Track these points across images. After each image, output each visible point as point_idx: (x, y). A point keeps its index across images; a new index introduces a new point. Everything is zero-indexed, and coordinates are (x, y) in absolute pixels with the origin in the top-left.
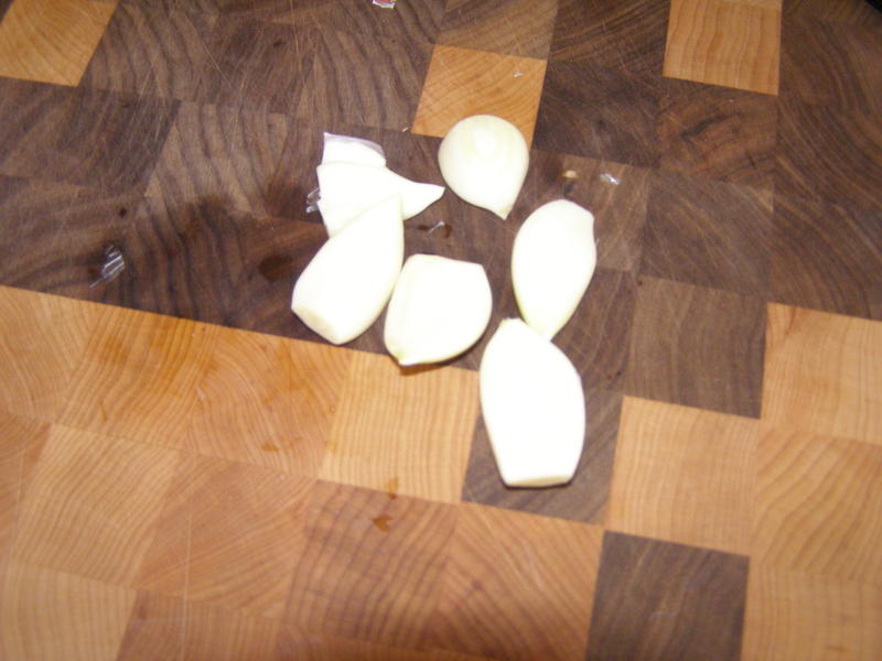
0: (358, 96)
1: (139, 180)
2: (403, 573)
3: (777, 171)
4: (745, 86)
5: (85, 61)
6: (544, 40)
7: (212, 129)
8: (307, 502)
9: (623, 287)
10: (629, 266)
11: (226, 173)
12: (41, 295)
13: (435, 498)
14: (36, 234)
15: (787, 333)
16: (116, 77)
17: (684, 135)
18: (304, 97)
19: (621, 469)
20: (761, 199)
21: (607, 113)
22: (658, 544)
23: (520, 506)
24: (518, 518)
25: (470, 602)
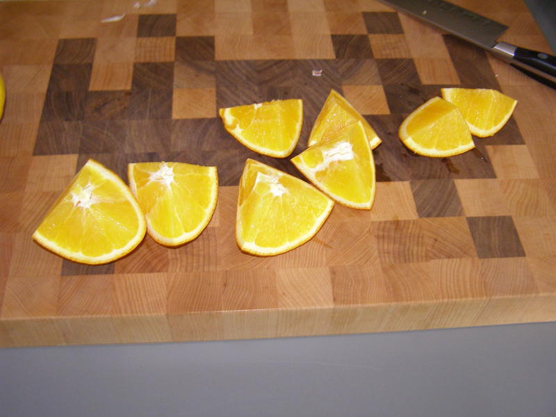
2: (412, 242)
5: (215, 108)
6: (378, 79)
8: (372, 229)
13: (410, 219)
15: (494, 153)
19: (463, 200)
22: (483, 218)
23: (438, 216)
24: (440, 219)
25: (436, 245)
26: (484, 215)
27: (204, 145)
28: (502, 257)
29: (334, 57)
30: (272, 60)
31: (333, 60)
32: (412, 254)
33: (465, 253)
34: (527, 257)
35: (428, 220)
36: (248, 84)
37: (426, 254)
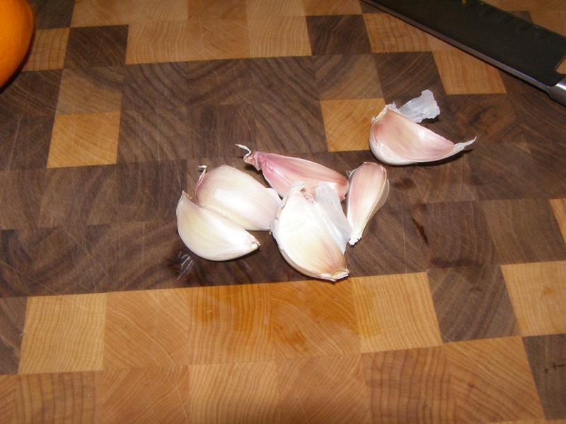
2: (430, 391)
3: (523, 132)
5: (115, 148)
6: (377, 87)
8: (361, 368)
9: (475, 209)
10: (474, 198)
12: (148, 291)
13: (429, 345)
14: (129, 256)
16: (138, 154)
17: (471, 123)
19: (515, 304)
20: (523, 148)
22: (551, 337)
23: (475, 337)
24: (478, 343)
25: (472, 396)
26: (552, 332)
27: (91, 215)
29: (310, 53)
30: (211, 61)
31: (309, 58)
33: (523, 409)
35: (459, 346)
36: (171, 103)
37: (455, 416)
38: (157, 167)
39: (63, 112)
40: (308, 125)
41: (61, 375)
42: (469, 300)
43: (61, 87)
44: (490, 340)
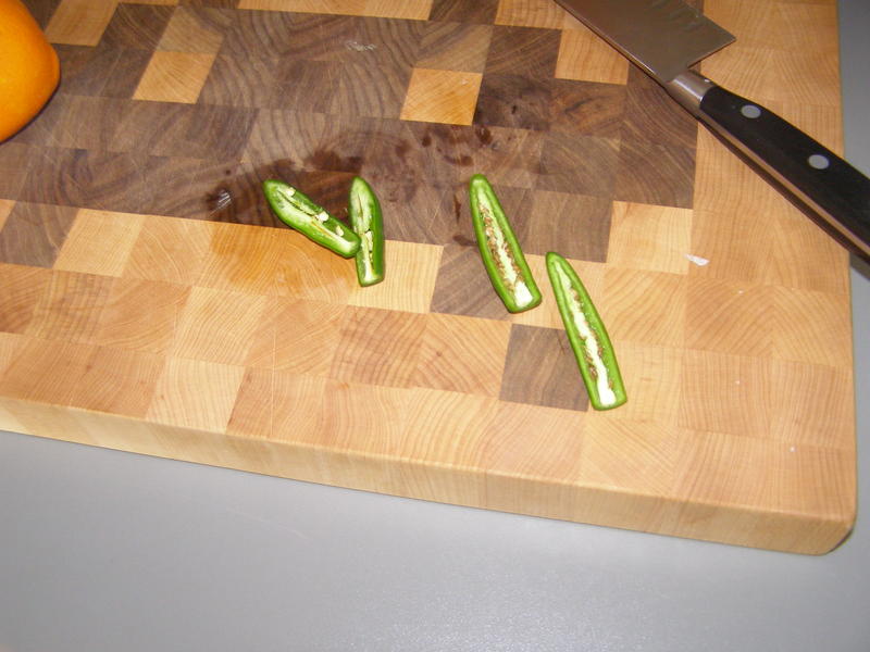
0: (367, 99)
1: (236, 154)
2: (397, 351)
3: (623, 128)
4: (606, 81)
5: (199, 88)
6: (481, 62)
7: (279, 123)
8: (342, 318)
9: (526, 197)
10: (529, 186)
11: (289, 147)
12: (182, 219)
13: (414, 311)
14: (176, 187)
15: (624, 217)
16: (218, 97)
17: (567, 111)
18: (335, 103)
20: (613, 145)
21: (519, 102)
22: (543, 329)
23: (464, 313)
24: (462, 319)
25: (435, 363)
26: (547, 325)
27: (157, 147)
28: (542, 404)
29: (426, 17)
30: (322, 15)
31: (423, 22)
32: (387, 372)
33: (479, 385)
34: (587, 414)
35: (443, 318)
36: (266, 53)
37: (410, 376)
38: (230, 111)
39: (163, 48)
40: (391, 90)
41: (86, 276)
42: (475, 280)
43: (170, 24)
44: (478, 319)
